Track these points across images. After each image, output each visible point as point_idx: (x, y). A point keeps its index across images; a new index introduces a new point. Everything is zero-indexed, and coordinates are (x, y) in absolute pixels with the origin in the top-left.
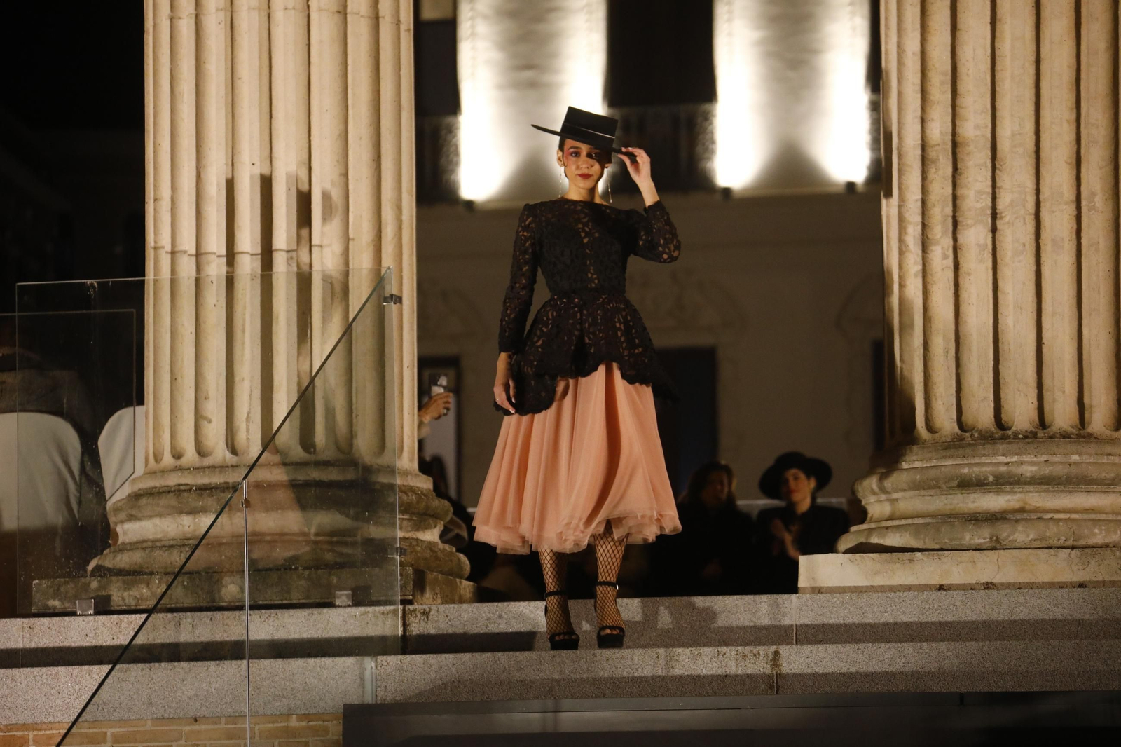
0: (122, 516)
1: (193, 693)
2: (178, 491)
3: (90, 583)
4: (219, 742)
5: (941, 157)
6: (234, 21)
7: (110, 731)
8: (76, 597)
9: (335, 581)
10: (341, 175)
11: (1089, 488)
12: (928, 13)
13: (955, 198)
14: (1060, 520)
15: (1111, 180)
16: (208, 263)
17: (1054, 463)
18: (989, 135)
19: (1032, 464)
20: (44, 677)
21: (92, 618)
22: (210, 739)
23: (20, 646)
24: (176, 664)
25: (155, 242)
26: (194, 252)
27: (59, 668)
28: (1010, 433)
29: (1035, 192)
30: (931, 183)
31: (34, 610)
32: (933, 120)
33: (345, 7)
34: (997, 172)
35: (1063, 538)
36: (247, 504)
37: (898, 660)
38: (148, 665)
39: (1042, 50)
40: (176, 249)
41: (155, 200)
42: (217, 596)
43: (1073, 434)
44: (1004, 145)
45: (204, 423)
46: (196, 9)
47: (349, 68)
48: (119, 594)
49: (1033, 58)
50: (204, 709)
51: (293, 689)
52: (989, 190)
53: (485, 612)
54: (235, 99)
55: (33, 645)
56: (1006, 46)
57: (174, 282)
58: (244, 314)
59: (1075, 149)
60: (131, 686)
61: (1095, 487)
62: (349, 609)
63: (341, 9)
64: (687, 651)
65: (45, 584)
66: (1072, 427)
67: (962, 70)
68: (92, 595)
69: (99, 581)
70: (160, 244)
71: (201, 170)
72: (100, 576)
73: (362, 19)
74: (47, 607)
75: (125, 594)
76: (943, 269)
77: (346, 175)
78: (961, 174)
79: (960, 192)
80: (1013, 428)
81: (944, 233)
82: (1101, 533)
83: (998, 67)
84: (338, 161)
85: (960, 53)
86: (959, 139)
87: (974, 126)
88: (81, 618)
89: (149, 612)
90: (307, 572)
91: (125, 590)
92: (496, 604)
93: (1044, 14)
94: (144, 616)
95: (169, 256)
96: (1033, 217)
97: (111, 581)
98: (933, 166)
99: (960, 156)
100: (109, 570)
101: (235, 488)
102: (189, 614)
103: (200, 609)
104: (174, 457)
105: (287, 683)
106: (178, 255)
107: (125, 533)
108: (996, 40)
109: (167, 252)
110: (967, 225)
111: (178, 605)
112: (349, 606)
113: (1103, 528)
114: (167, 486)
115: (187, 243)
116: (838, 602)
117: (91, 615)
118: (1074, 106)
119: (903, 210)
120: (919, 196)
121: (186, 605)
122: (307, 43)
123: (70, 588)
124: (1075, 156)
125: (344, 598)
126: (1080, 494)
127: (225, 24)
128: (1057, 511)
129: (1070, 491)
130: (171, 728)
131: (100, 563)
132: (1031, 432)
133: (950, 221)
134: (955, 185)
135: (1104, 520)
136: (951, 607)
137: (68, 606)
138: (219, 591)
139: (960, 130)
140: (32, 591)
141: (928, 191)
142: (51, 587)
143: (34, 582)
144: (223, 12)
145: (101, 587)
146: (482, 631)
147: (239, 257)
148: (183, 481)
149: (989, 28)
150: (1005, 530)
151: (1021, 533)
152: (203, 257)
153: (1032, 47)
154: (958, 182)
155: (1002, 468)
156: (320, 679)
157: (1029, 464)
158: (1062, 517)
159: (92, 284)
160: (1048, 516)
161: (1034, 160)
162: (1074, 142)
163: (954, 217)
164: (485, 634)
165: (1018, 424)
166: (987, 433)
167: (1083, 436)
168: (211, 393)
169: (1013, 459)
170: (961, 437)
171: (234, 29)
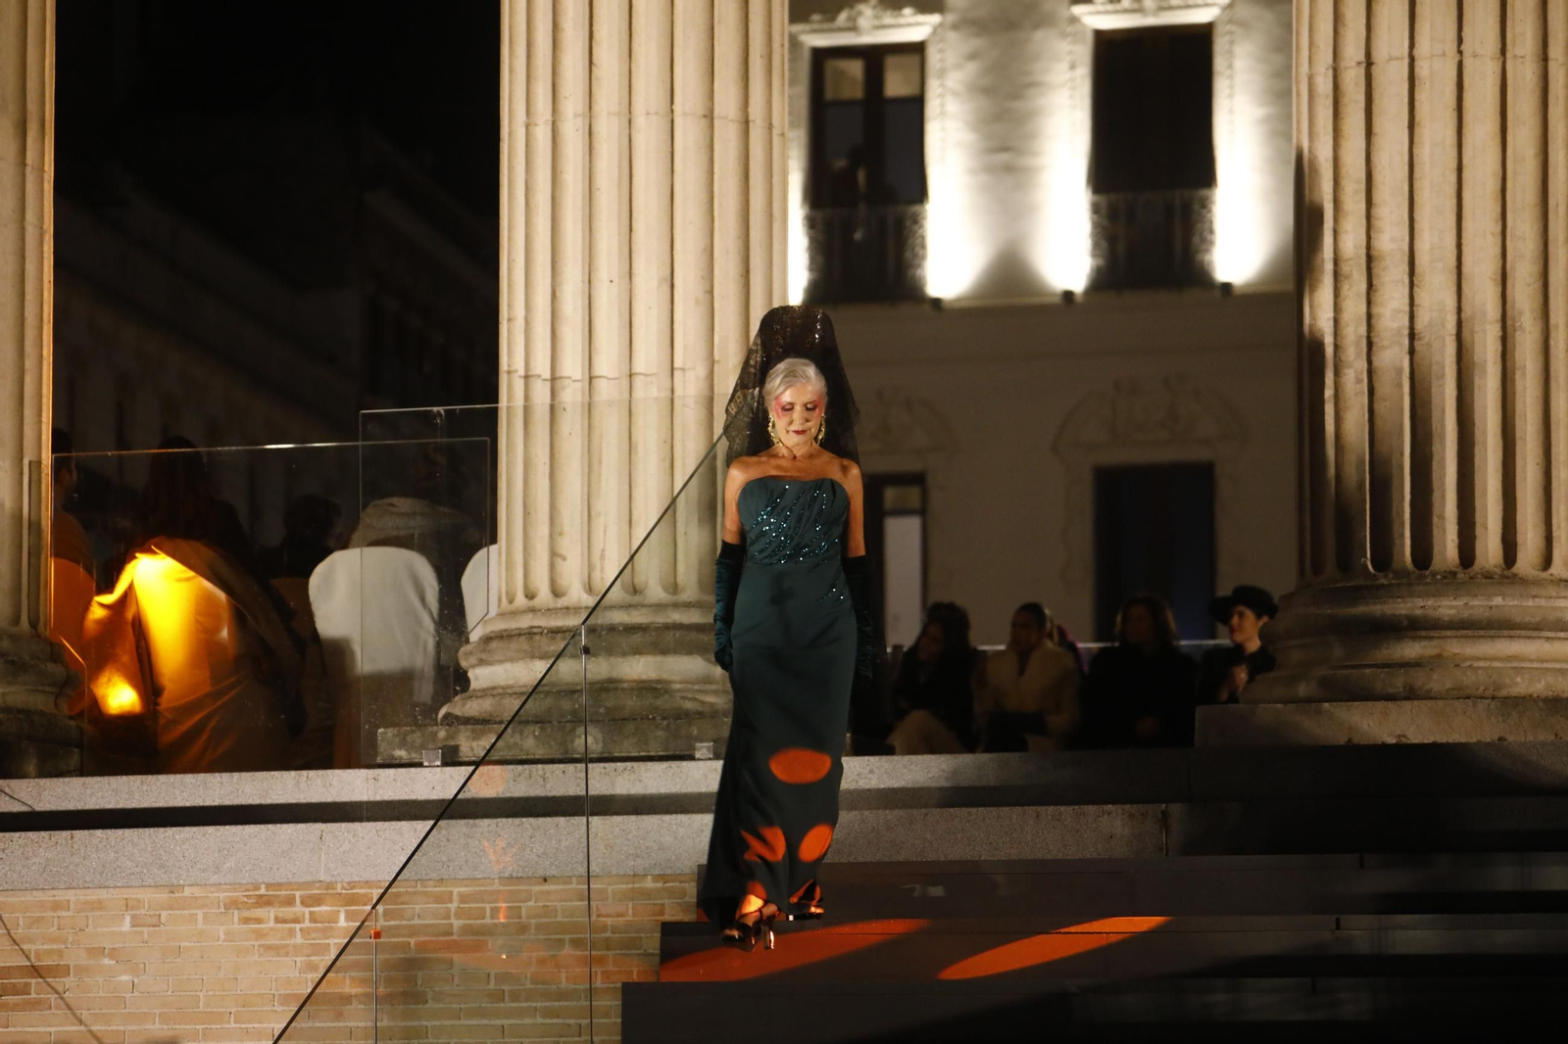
0: (473, 660)
1: (541, 851)
2: (530, 633)
3: (437, 732)
4: (570, 903)
5: (1354, 273)
6: (593, 127)
7: (456, 891)
8: (423, 747)
9: (695, 732)
10: (706, 292)
11: (1512, 633)
12: (1341, 116)
13: (1369, 316)
14: (1479, 668)
15: (1539, 297)
16: (564, 388)
17: (1473, 607)
18: (1406, 248)
19: (1451, 607)
20: (387, 831)
21: (438, 769)
22: (561, 900)
23: (365, 798)
24: (524, 819)
25: (509, 366)
26: (548, 376)
27: (403, 822)
28: (1427, 573)
29: (1456, 310)
30: (1344, 300)
31: (379, 760)
32: (1346, 232)
33: (712, 110)
34: (1415, 289)
35: (1482, 688)
36: (586, 651)
38: (494, 821)
40: (530, 373)
41: (509, 320)
42: (570, 746)
43: (1497, 575)
44: (1422, 259)
45: (559, 561)
46: (553, 115)
47: (716, 177)
48: (468, 744)
49: (1454, 164)
50: (554, 868)
51: (647, 848)
52: (1407, 308)
53: (855, 767)
54: (593, 211)
55: (378, 798)
56: (1424, 153)
57: (527, 409)
58: (601, 443)
59: (1500, 265)
60: (477, 842)
61: (1519, 632)
62: (710, 762)
63: (707, 113)
64: (1070, 809)
65: (391, 732)
66: (1496, 566)
67: (1377, 177)
68: (440, 745)
69: (447, 731)
70: (513, 368)
71: (557, 288)
72: (448, 724)
73: (731, 123)
74: (393, 757)
75: (474, 744)
76: (1356, 395)
77: (711, 292)
78: (1376, 291)
79: (1375, 310)
80: (1431, 568)
81: (1358, 355)
82: (1524, 682)
83: (1417, 175)
84: (702, 277)
85: (1375, 159)
86: (1374, 253)
87: (1391, 238)
88: (427, 769)
89: (477, 764)
90: (665, 723)
91: (474, 739)
92: (867, 758)
93: (1468, 117)
94: (471, 768)
95: (522, 381)
96: (1454, 337)
97: (459, 731)
98: (1346, 282)
99: (1375, 271)
100: (457, 718)
101: (574, 633)
102: (540, 766)
103: (552, 761)
104: (526, 596)
105: (641, 842)
106: (531, 379)
107: (476, 679)
108: (1415, 146)
109: (520, 377)
110: (1382, 346)
111: (529, 757)
112: (710, 759)
113: (1526, 676)
114: (520, 629)
115: (542, 366)
117: (438, 766)
118: (1500, 217)
120: (1331, 315)
121: (538, 757)
122: (670, 149)
123: (416, 737)
124: (1500, 271)
125: (705, 750)
126: (1503, 640)
127: (584, 132)
128: (1478, 659)
129: (1492, 637)
130: (520, 888)
131: (449, 711)
132: (1450, 572)
133: (1364, 342)
134: (1369, 303)
135: (1528, 668)
137: (415, 757)
138: (573, 741)
139: (1375, 243)
140: (377, 740)
141: (1340, 309)
142: (397, 736)
143: (380, 730)
144: (581, 118)
145: (448, 737)
146: (852, 788)
147: (594, 381)
148: (536, 623)
149: (1406, 132)
150: (1419, 679)
151: (1438, 682)
152: (558, 382)
153: (1454, 153)
154: (1373, 299)
155: (1418, 612)
156: (676, 838)
157: (1447, 607)
158: (1482, 664)
159: (438, 412)
160: (1467, 664)
161: (1455, 276)
162: (1499, 256)
163: (1369, 338)
164: (855, 790)
165: (1437, 564)
166: (1403, 573)
167: (1508, 578)
168: (566, 528)
169: (1430, 602)
170: (1375, 578)
171: (595, 137)
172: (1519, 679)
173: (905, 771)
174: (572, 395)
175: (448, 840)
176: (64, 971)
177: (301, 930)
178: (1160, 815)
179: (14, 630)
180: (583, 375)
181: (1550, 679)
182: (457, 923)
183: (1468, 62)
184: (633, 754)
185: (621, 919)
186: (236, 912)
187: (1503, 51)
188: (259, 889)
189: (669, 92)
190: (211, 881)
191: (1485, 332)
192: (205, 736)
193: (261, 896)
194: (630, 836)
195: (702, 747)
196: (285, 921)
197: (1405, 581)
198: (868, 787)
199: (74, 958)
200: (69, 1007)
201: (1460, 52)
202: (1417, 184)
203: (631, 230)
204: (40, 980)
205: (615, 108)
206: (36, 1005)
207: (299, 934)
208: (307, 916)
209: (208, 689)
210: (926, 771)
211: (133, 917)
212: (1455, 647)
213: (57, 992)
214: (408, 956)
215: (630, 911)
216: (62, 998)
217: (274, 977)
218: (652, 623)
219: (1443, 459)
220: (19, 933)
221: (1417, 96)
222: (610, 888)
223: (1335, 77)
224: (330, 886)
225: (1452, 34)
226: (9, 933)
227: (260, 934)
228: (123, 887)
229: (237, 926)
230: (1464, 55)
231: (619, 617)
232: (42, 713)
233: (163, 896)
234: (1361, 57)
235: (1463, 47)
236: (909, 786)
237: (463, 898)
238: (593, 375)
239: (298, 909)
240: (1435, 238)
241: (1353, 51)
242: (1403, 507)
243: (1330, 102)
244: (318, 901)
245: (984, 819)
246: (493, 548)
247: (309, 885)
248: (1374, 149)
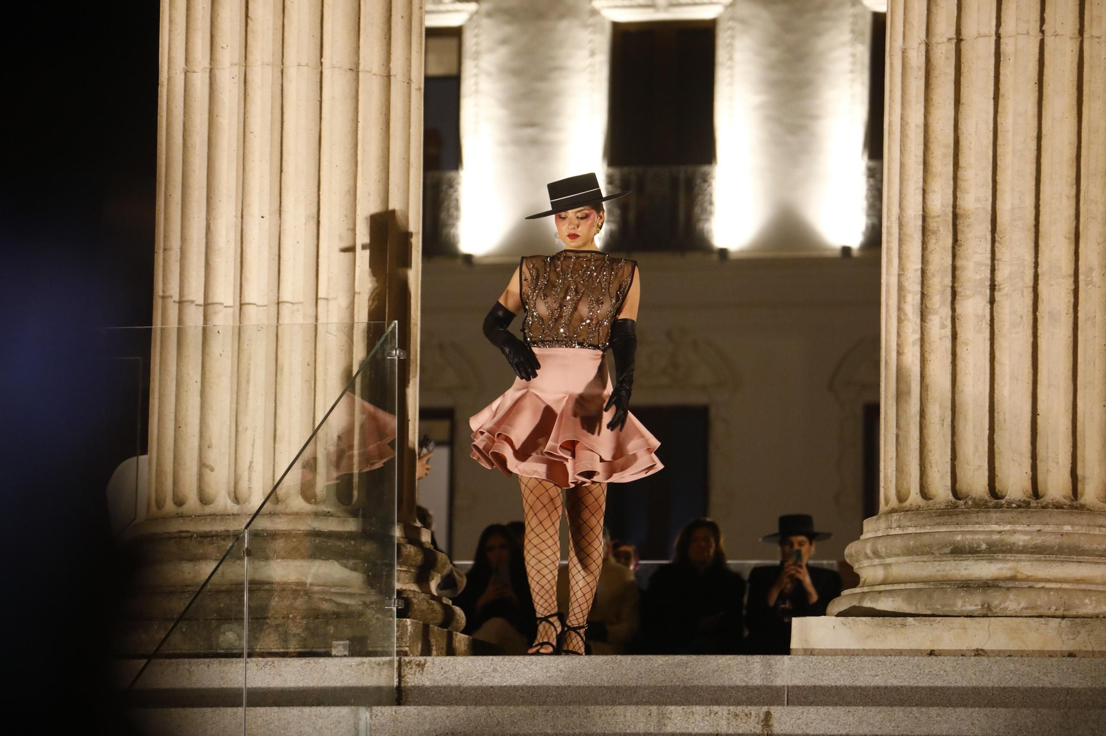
2: (179, 537)
5: (941, 229)
6: (247, 75)
9: (332, 631)
10: (349, 229)
11: (1081, 558)
12: (933, 86)
13: (954, 268)
14: (1051, 589)
16: (215, 313)
17: (1046, 533)
18: (989, 208)
19: (1025, 533)
25: (164, 291)
26: (201, 301)
28: (1003, 501)
29: (1033, 265)
30: (931, 253)
32: (934, 191)
33: (357, 64)
34: (997, 244)
35: (1054, 608)
36: (249, 553)
37: (888, 724)
39: (1043, 126)
40: (184, 299)
41: (165, 250)
42: (214, 642)
43: (1065, 505)
44: (1004, 218)
45: (207, 471)
46: (210, 64)
47: (359, 124)
49: (1035, 134)
52: (989, 262)
53: (480, 665)
54: (247, 152)
56: (1007, 122)
57: (180, 332)
58: (249, 365)
59: (1074, 225)
61: (1087, 558)
62: (346, 659)
63: (353, 67)
64: (680, 709)
66: (1065, 498)
67: (964, 143)
70: (168, 294)
71: (211, 221)
73: (374, 77)
76: (941, 339)
78: (961, 245)
79: (959, 263)
80: (1007, 497)
81: (943, 303)
82: (1091, 603)
83: (1000, 142)
84: (346, 216)
85: (962, 126)
86: (959, 211)
87: (975, 198)
90: (305, 622)
93: (1047, 91)
95: (177, 306)
96: (1031, 289)
98: (933, 236)
99: (960, 227)
102: (186, 660)
103: (198, 656)
104: (175, 504)
105: (282, 731)
106: (185, 304)
108: (999, 115)
109: (174, 302)
110: (966, 296)
111: (176, 651)
112: (345, 656)
113: (1094, 598)
115: (195, 293)
116: (830, 664)
118: (1075, 182)
119: (903, 279)
120: (919, 266)
122: (319, 99)
124: (1073, 231)
125: (341, 648)
126: (1071, 564)
127: (239, 78)
128: (1049, 581)
129: (1062, 561)
132: (1024, 501)
133: (949, 291)
134: (954, 256)
135: (1095, 591)
136: (942, 672)
138: (217, 638)
139: (960, 202)
141: (928, 261)
144: (237, 67)
146: (476, 685)
147: (245, 308)
148: (184, 528)
149: (992, 102)
150: (997, 600)
151: (1011, 602)
152: (211, 307)
153: (1035, 123)
154: (958, 253)
155: (995, 537)
156: (315, 728)
157: (1022, 533)
158: (1053, 585)
160: (1040, 585)
161: (1033, 234)
162: (1073, 218)
163: (953, 288)
164: (478, 687)
167: (1075, 508)
168: (215, 442)
170: (955, 505)
171: (248, 84)
172: (1086, 601)
173: (526, 670)
174: (223, 319)
180: (234, 303)
183: (1049, 41)
184: (273, 650)
187: (1081, 32)
189: (319, 47)
194: (272, 727)
195: (339, 645)
197: (981, 509)
198: (491, 684)
201: (1042, 32)
202: (999, 150)
203: (281, 171)
205: (268, 58)
210: (545, 671)
212: (1030, 569)
218: (293, 530)
221: (1002, 71)
223: (927, 52)
225: (1035, 15)
230: (1046, 34)
231: (262, 524)
234: (952, 34)
235: (1045, 27)
236: (529, 684)
238: (242, 302)
240: (1016, 199)
241: (944, 27)
243: (922, 73)
245: (600, 716)
246: (143, 458)
248: (961, 117)
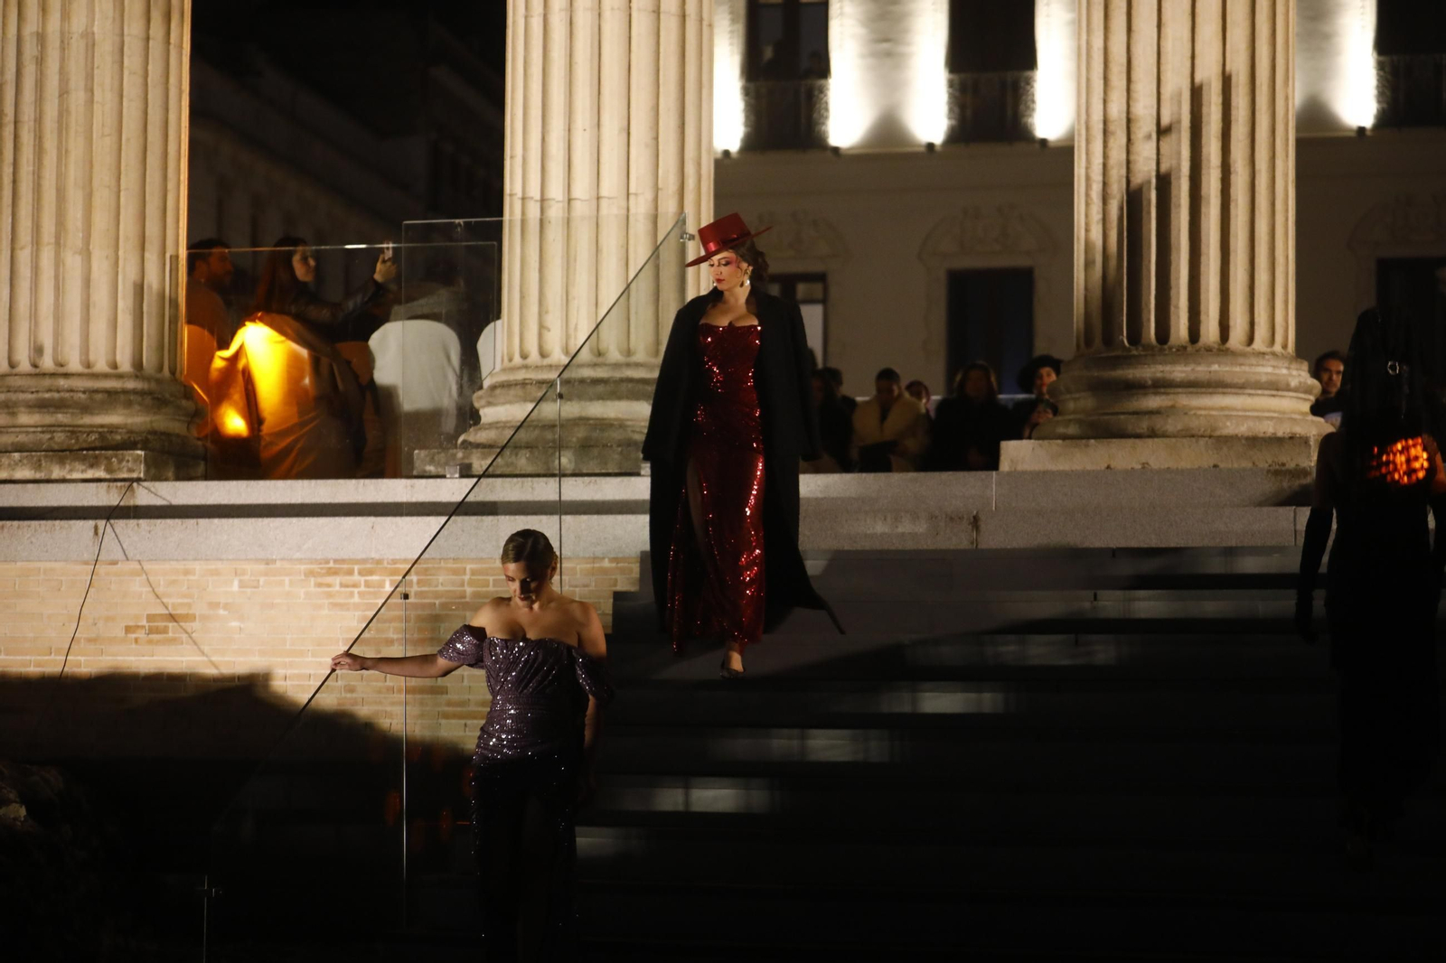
0: (483, 402)
2: (524, 384)
3: (456, 453)
5: (1118, 130)
6: (573, 18)
7: (469, 567)
8: (446, 464)
10: (653, 138)
11: (1225, 390)
12: (1110, 17)
13: (1128, 162)
14: (1201, 415)
15: (1248, 150)
16: (550, 207)
17: (1198, 371)
19: (1182, 372)
20: (420, 524)
21: (457, 480)
23: (404, 500)
25: (511, 190)
26: (538, 197)
27: (431, 518)
28: (1166, 347)
30: (1111, 150)
31: (415, 473)
32: (1112, 101)
33: (659, 7)
35: (1203, 430)
36: (561, 396)
40: (526, 196)
41: (512, 157)
43: (1215, 349)
45: (545, 332)
46: (544, 10)
47: (661, 55)
48: (477, 462)
49: (1189, 54)
51: (605, 538)
52: (1155, 157)
54: (572, 79)
55: (414, 500)
56: (1168, 45)
57: (523, 222)
58: (576, 247)
61: (1229, 390)
63: (655, 9)
64: (908, 514)
65: (423, 453)
66: (1214, 343)
67: (1135, 63)
68: (458, 462)
69: (464, 453)
70: (514, 192)
71: (546, 135)
72: (464, 448)
73: (672, 17)
74: (425, 471)
75: (483, 463)
77: (657, 138)
78: (1133, 144)
79: (1132, 158)
80: (1169, 343)
81: (1119, 190)
82: (1232, 426)
83: (1163, 61)
84: (651, 128)
85: (1133, 49)
86: (1132, 116)
87: (1144, 106)
88: (449, 481)
89: (480, 477)
90: (620, 449)
91: (483, 459)
93: (1199, 20)
94: (475, 480)
95: (521, 201)
97: (472, 453)
98: (1112, 137)
99: (1133, 129)
100: (470, 443)
101: (551, 384)
102: (529, 479)
103: (538, 476)
104: (521, 357)
105: (601, 534)
106: (527, 200)
107: (485, 415)
108: (1161, 40)
109: (519, 198)
111: (521, 472)
113: (1234, 421)
114: (516, 380)
115: (534, 192)
116: (1029, 477)
117: (455, 478)
119: (1089, 171)
120: (1101, 160)
121: (528, 472)
122: (629, 35)
123: (442, 457)
124: (1221, 131)
126: (1218, 395)
127: (566, 21)
128: (1200, 409)
129: (1211, 393)
131: (466, 438)
132: (1182, 346)
133: (1124, 180)
134: (1128, 152)
135: (1235, 416)
137: (441, 471)
138: (553, 462)
139: (1132, 109)
140: (413, 458)
141: (1108, 157)
143: (416, 452)
144: (565, 11)
145: (465, 457)
147: (573, 203)
148: (528, 376)
149: (1155, 30)
150: (1159, 423)
151: (1172, 425)
152: (546, 202)
153: (1189, 45)
154: (1131, 150)
155: (1159, 375)
156: (626, 532)
157: (1179, 371)
158: (1203, 412)
159: (459, 223)
160: (1192, 412)
163: (1127, 178)
165: (1173, 340)
166: (1149, 347)
167: (1222, 351)
168: (551, 308)
169: (1168, 368)
170: (1129, 350)
171: (574, 25)
172: (1228, 424)
174: (555, 212)
175: (463, 531)
176: (190, 618)
177: (359, 593)
178: (972, 519)
179: (159, 376)
180: (563, 198)
181: (1251, 424)
182: (469, 590)
184: (596, 471)
185: (586, 589)
186: (312, 580)
188: (327, 562)
190: (295, 557)
191: (1209, 174)
192: (293, 455)
193: (330, 568)
194: (593, 530)
196: (347, 586)
197: (1150, 352)
199: (200, 608)
200: (195, 643)
202: (1162, 68)
203: (599, 94)
204: (175, 624)
205: (588, 5)
206: (173, 641)
207: (356, 595)
208: (363, 583)
209: (295, 420)
211: (240, 581)
212: (1185, 400)
213: (187, 633)
214: (434, 613)
215: (593, 584)
216: (191, 637)
217: (339, 625)
218: (611, 377)
219: (1178, 265)
220: (160, 590)
222: (578, 567)
224: (379, 562)
226: (153, 590)
227: (329, 595)
228: (233, 560)
229: (312, 589)
231: (587, 373)
232: (178, 436)
233: (262, 567)
237: (473, 572)
238: (570, 198)
239: (356, 577)
240: (1175, 106)
242: (1149, 300)
244: (371, 572)
246: (498, 323)
247: (364, 561)
248: (1133, 42)
